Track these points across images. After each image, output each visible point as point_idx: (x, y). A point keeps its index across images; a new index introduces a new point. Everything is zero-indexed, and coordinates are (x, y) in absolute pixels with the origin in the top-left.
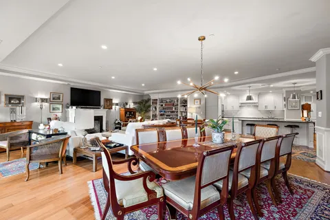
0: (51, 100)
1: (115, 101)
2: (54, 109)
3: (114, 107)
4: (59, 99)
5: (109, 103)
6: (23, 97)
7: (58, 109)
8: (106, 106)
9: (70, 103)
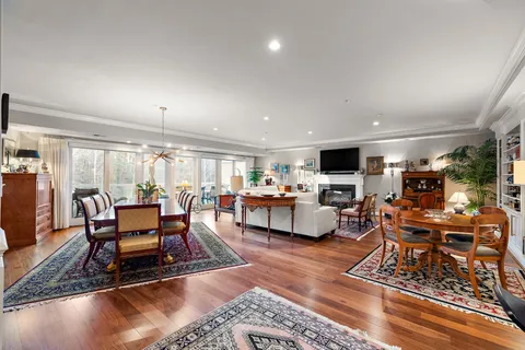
0: (306, 167)
2: (307, 174)
4: (312, 165)
5: (377, 164)
6: (289, 166)
7: (311, 175)
8: (371, 170)
9: (319, 168)
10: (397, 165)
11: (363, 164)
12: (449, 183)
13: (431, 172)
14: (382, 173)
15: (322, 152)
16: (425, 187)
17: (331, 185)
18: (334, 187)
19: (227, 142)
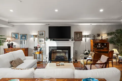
0: (39, 36)
1: (84, 34)
2: (40, 41)
3: (83, 39)
4: (43, 35)
5: (79, 36)
6: (27, 35)
7: (42, 41)
8: (76, 38)
9: (48, 37)
10: (88, 36)
11: (73, 35)
13: (102, 40)
14: (82, 40)
15: (49, 27)
16: (100, 47)
17: (57, 47)
18: (58, 48)
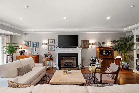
0: (49, 43)
2: (50, 48)
3: (90, 46)
4: (53, 43)
5: (86, 43)
6: (38, 43)
7: (53, 48)
8: (83, 46)
12: (115, 53)
14: (88, 47)
15: (59, 35)
16: (105, 54)
19: (6, 24)
